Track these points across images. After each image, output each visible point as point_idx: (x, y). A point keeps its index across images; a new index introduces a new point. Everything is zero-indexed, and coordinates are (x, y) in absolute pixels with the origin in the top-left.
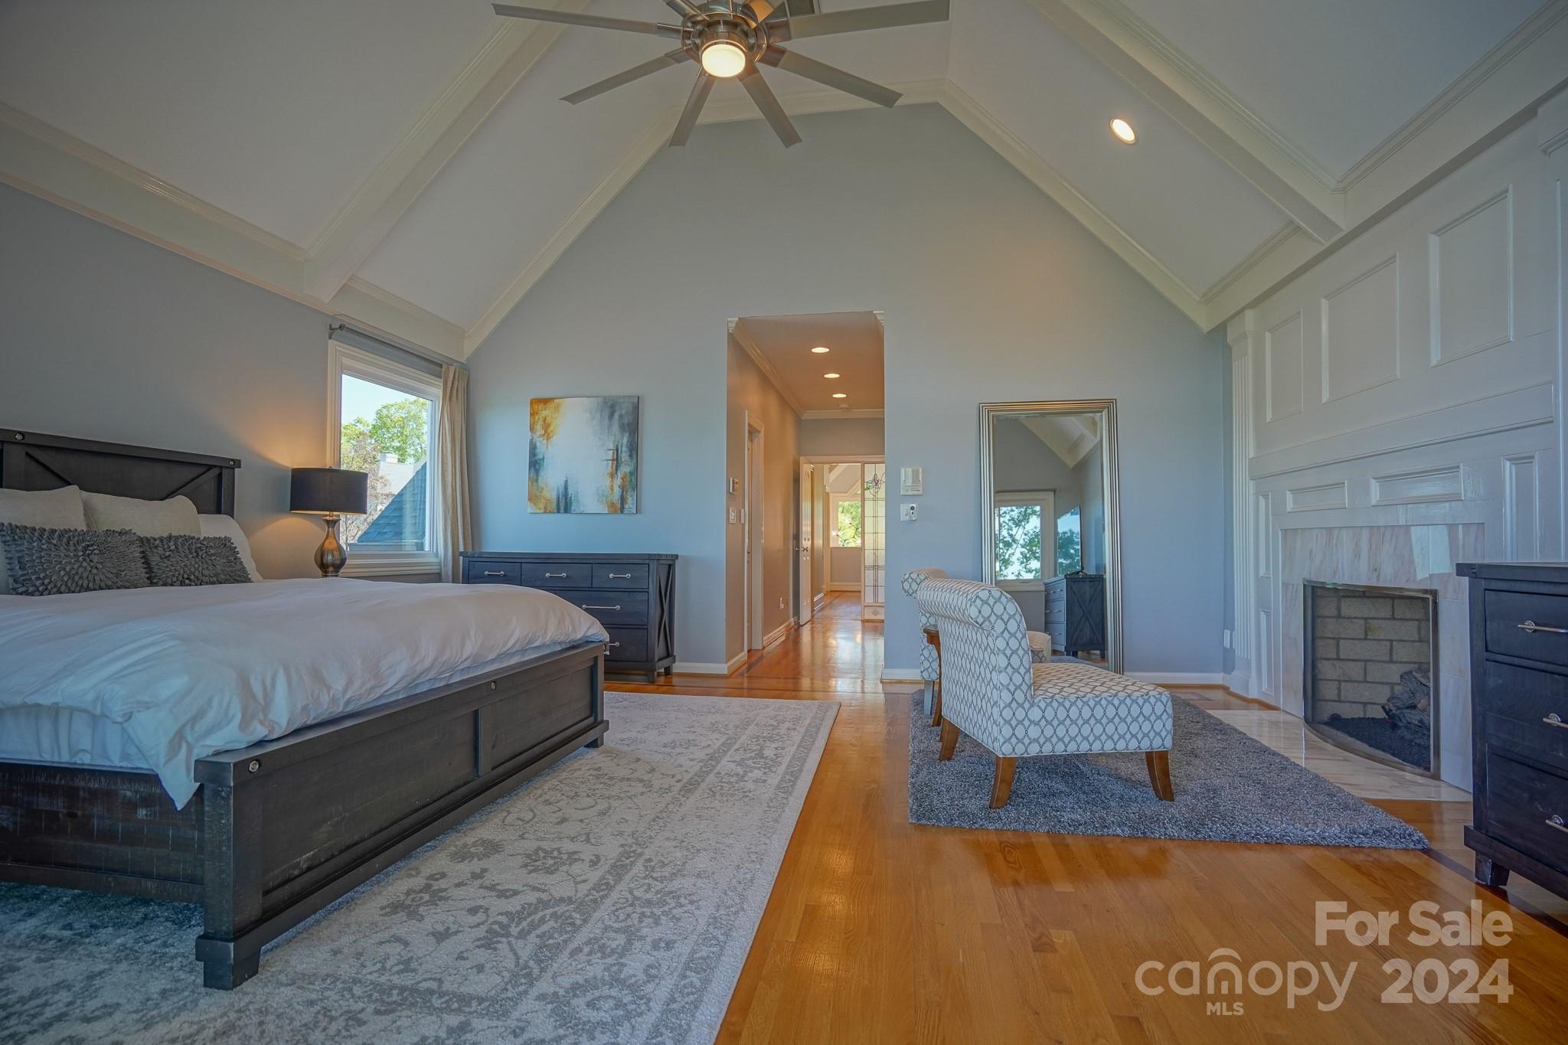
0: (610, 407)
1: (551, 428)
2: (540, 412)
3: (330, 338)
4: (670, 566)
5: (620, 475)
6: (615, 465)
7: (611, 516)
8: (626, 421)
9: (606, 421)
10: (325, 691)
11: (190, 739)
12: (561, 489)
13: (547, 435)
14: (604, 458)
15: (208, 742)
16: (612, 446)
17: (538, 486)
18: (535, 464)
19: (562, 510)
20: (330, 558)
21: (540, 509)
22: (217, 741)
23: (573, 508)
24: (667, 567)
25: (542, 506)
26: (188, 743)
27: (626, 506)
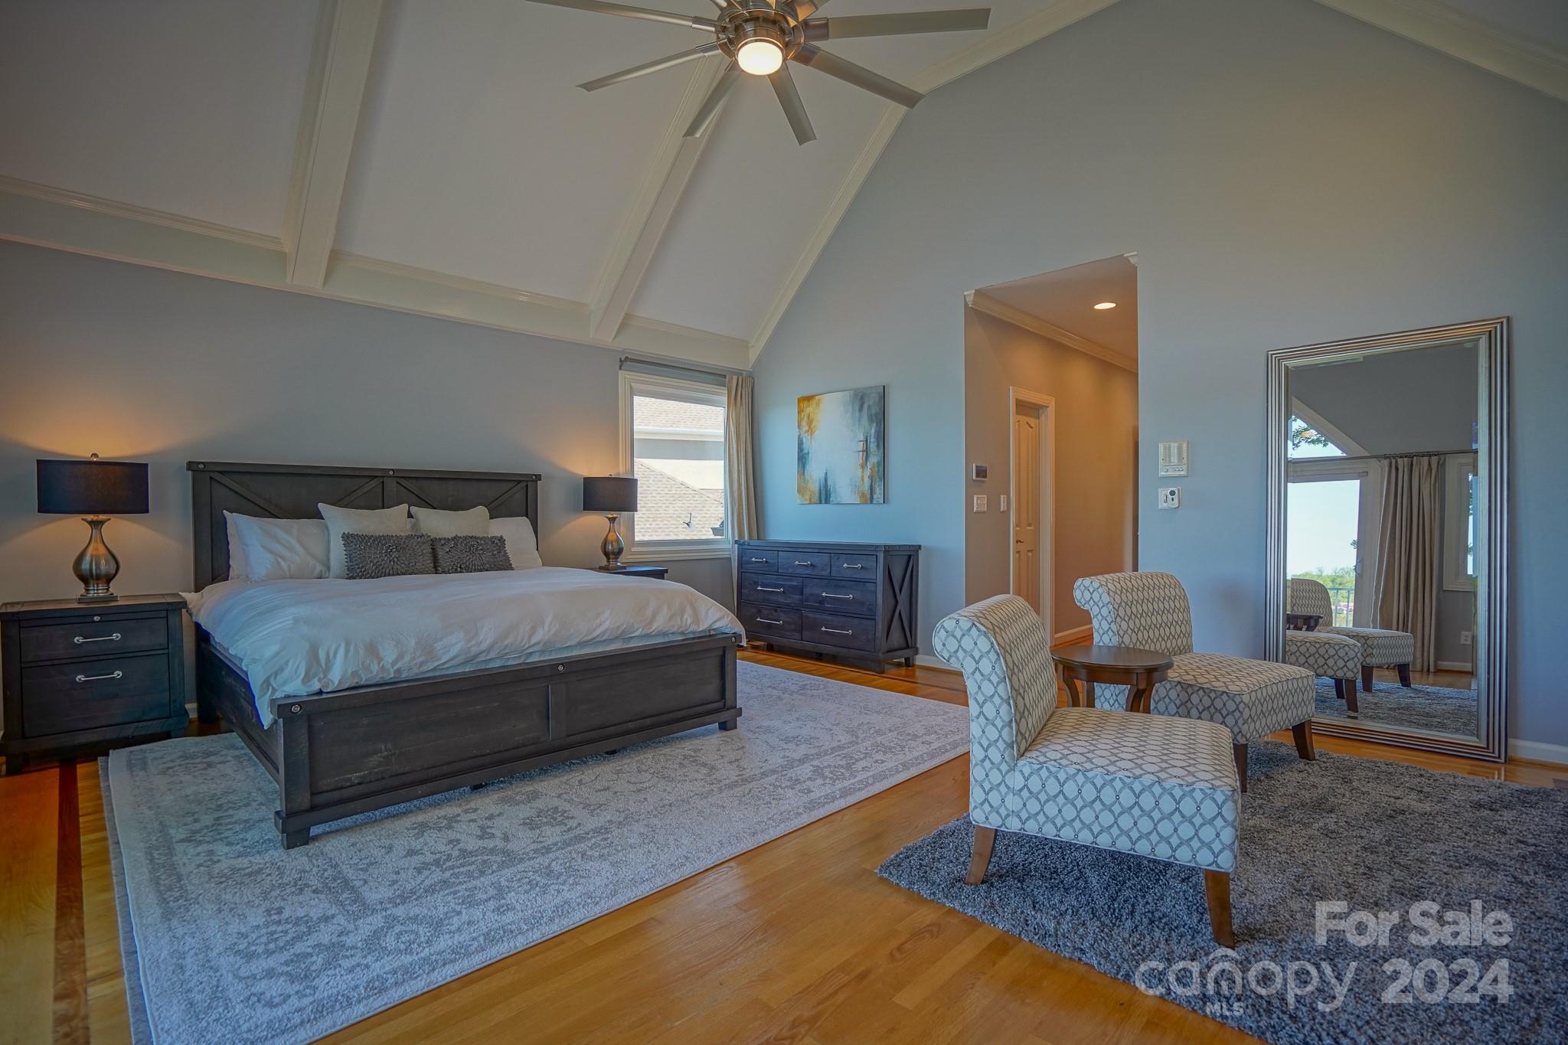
0: (860, 398)
1: (814, 424)
2: (805, 410)
3: (620, 369)
4: (910, 556)
5: (869, 466)
6: (865, 455)
7: (862, 506)
8: (873, 412)
9: (857, 414)
10: (375, 662)
11: (274, 685)
12: (823, 481)
13: (811, 431)
14: (855, 450)
15: (285, 688)
16: (862, 438)
17: (805, 479)
18: (802, 458)
19: (823, 501)
20: (610, 547)
21: (806, 500)
22: (289, 689)
23: (831, 499)
24: (906, 558)
25: (807, 497)
26: (273, 688)
27: (875, 497)
